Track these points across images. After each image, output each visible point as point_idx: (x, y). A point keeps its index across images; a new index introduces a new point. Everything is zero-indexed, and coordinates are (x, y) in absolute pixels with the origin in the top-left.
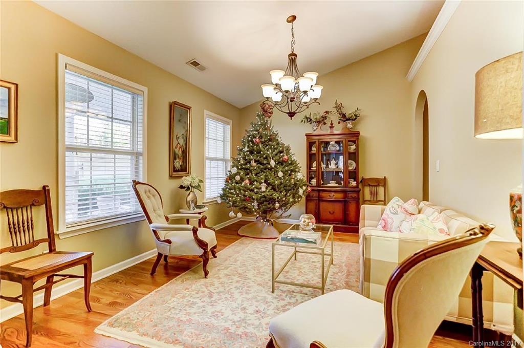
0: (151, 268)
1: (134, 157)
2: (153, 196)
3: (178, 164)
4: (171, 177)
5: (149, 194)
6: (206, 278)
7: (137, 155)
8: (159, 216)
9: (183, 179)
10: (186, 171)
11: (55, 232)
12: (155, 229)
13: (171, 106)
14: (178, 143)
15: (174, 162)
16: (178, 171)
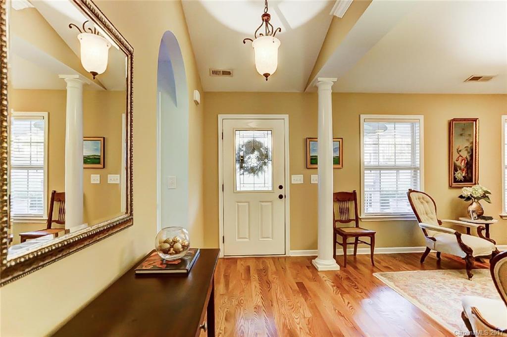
0: (421, 257)
1: (413, 171)
2: (427, 202)
3: (460, 175)
4: (451, 187)
5: (423, 201)
6: (469, 279)
7: (415, 169)
8: (432, 219)
9: (463, 189)
10: (472, 182)
11: (359, 217)
12: (424, 228)
13: (450, 124)
14: (460, 156)
15: (454, 174)
16: (461, 181)
